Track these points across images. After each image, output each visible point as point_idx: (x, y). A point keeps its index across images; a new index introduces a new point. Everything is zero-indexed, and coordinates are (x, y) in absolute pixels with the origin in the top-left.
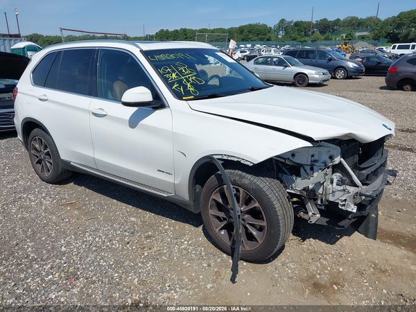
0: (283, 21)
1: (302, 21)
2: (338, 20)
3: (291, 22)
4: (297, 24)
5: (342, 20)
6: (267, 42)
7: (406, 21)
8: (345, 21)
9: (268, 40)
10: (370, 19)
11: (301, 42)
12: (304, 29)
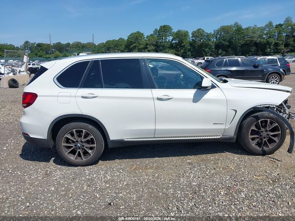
0: (27, 42)
1: (42, 43)
2: (69, 44)
3: (34, 43)
4: (39, 45)
5: (71, 43)
6: (18, 58)
7: (112, 46)
8: (73, 44)
9: (18, 56)
10: (89, 44)
11: (46, 58)
12: (46, 49)
